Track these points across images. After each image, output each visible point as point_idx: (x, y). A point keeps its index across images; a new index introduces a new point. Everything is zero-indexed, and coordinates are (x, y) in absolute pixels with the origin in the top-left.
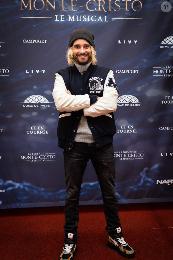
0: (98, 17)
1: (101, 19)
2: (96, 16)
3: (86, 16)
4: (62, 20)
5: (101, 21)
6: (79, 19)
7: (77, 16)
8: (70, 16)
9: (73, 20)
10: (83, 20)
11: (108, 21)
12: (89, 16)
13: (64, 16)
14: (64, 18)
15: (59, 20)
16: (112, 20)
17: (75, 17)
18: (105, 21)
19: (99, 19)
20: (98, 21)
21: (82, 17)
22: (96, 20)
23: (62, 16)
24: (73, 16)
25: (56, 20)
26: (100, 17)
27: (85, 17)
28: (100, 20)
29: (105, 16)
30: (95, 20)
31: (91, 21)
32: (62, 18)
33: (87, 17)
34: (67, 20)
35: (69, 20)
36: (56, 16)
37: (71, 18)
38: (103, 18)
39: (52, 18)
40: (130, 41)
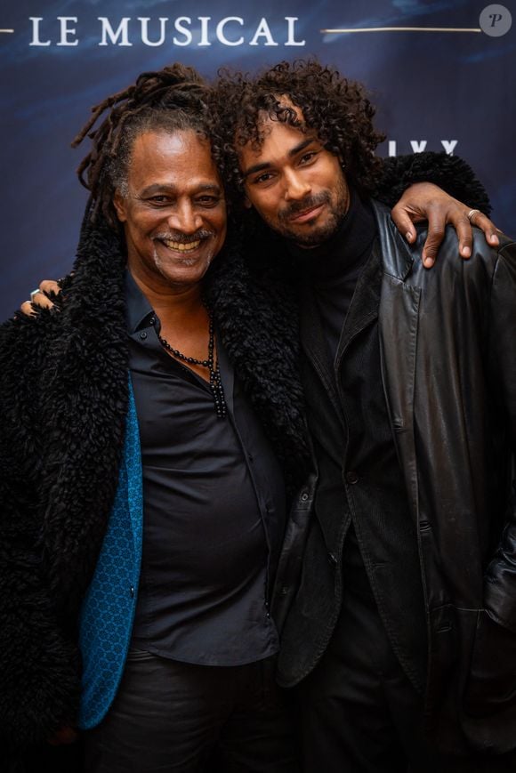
0: (252, 25)
1: (267, 34)
2: (241, 21)
3: (188, 20)
4: (64, 42)
5: (271, 42)
6: (153, 35)
7: (144, 21)
8: (105, 22)
9: (125, 42)
10: (176, 42)
11: (303, 43)
12: (205, 20)
13: (75, 19)
14: (73, 31)
15: (48, 44)
16: (327, 40)
17: (134, 28)
18: (291, 42)
19: (258, 33)
20: (254, 42)
21: (170, 27)
22: (241, 41)
23: (63, 20)
24: (124, 23)
25: (36, 42)
26: (263, 24)
27: (183, 24)
28: (262, 39)
29: (291, 20)
30: (238, 40)
31: (215, 42)
32: (64, 31)
33: (195, 26)
34: (93, 39)
35: (104, 43)
36: (36, 21)
37: (115, 32)
38: (278, 28)
39: (11, 31)
40: (419, 144)
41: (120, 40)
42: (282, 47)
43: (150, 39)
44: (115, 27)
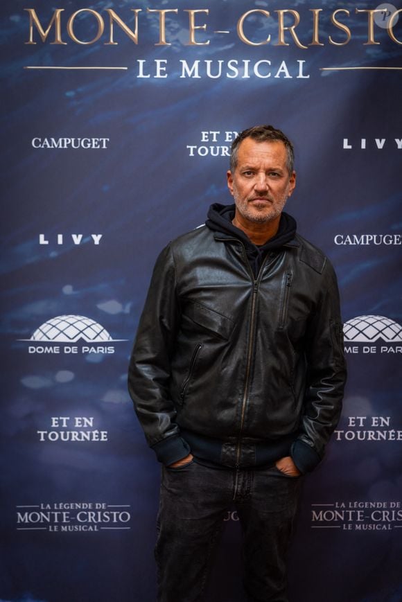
0: (276, 65)
1: (286, 70)
2: (269, 62)
3: (236, 62)
4: (158, 76)
5: (288, 76)
6: (214, 72)
7: (209, 62)
8: (184, 62)
9: (196, 76)
10: (228, 76)
11: (308, 77)
12: (246, 62)
13: (166, 61)
14: (164, 69)
15: (149, 76)
16: (323, 74)
17: (202, 67)
18: (301, 76)
19: (280, 70)
20: (277, 76)
21: (225, 66)
22: (269, 75)
23: (158, 62)
24: (196, 63)
25: (141, 75)
26: (283, 64)
27: (233, 64)
28: (283, 74)
29: (301, 62)
30: (268, 74)
31: (253, 76)
32: (159, 69)
33: (241, 65)
34: (176, 74)
35: (183, 76)
36: (141, 62)
37: (190, 69)
38: (293, 67)
39: (126, 68)
40: (381, 141)
41: (193, 74)
42: (295, 79)
43: (212, 74)
44: (190, 66)
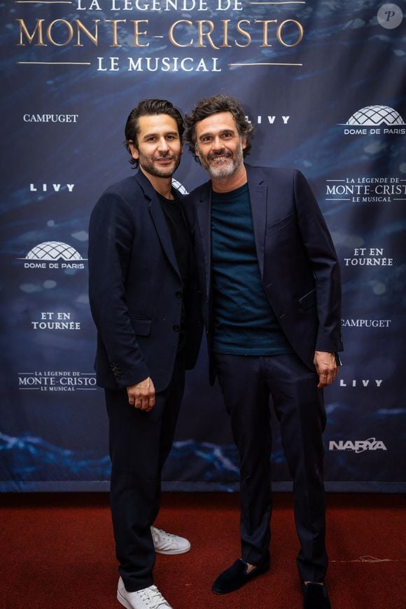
0: (197, 61)
1: (204, 66)
2: (192, 60)
3: (168, 59)
4: (113, 69)
5: (205, 70)
6: (153, 66)
7: (148, 59)
8: (131, 59)
9: (140, 69)
10: (162, 69)
11: (220, 70)
12: (176, 59)
13: (118, 58)
14: (117, 64)
15: (106, 69)
16: (231, 69)
17: (144, 62)
18: (215, 70)
19: (200, 66)
20: (198, 70)
21: (160, 62)
23: (112, 59)
24: (140, 59)
25: (100, 69)
26: (202, 61)
27: (166, 61)
28: (202, 68)
29: (215, 59)
30: (191, 68)
31: (180, 70)
32: (113, 64)
33: (171, 62)
34: (125, 68)
35: (130, 69)
36: (100, 59)
37: (135, 64)
38: (209, 63)
39: (89, 64)
40: (272, 118)
41: (137, 68)
42: (210, 72)
43: (151, 68)
44: (135, 62)
